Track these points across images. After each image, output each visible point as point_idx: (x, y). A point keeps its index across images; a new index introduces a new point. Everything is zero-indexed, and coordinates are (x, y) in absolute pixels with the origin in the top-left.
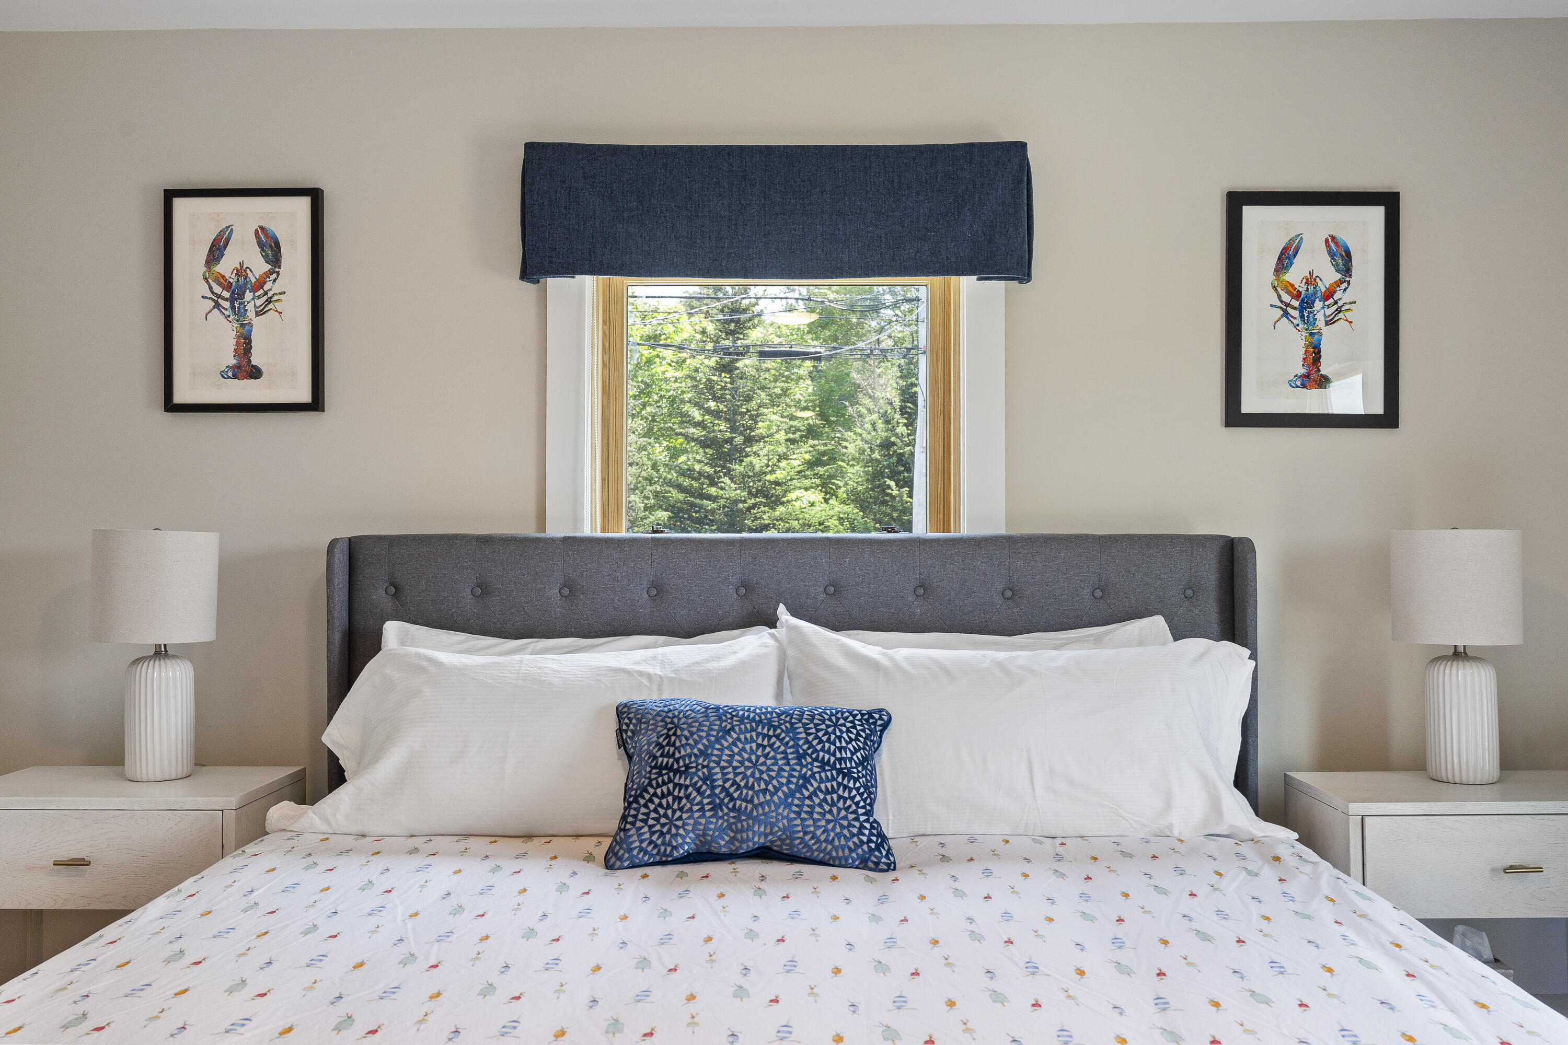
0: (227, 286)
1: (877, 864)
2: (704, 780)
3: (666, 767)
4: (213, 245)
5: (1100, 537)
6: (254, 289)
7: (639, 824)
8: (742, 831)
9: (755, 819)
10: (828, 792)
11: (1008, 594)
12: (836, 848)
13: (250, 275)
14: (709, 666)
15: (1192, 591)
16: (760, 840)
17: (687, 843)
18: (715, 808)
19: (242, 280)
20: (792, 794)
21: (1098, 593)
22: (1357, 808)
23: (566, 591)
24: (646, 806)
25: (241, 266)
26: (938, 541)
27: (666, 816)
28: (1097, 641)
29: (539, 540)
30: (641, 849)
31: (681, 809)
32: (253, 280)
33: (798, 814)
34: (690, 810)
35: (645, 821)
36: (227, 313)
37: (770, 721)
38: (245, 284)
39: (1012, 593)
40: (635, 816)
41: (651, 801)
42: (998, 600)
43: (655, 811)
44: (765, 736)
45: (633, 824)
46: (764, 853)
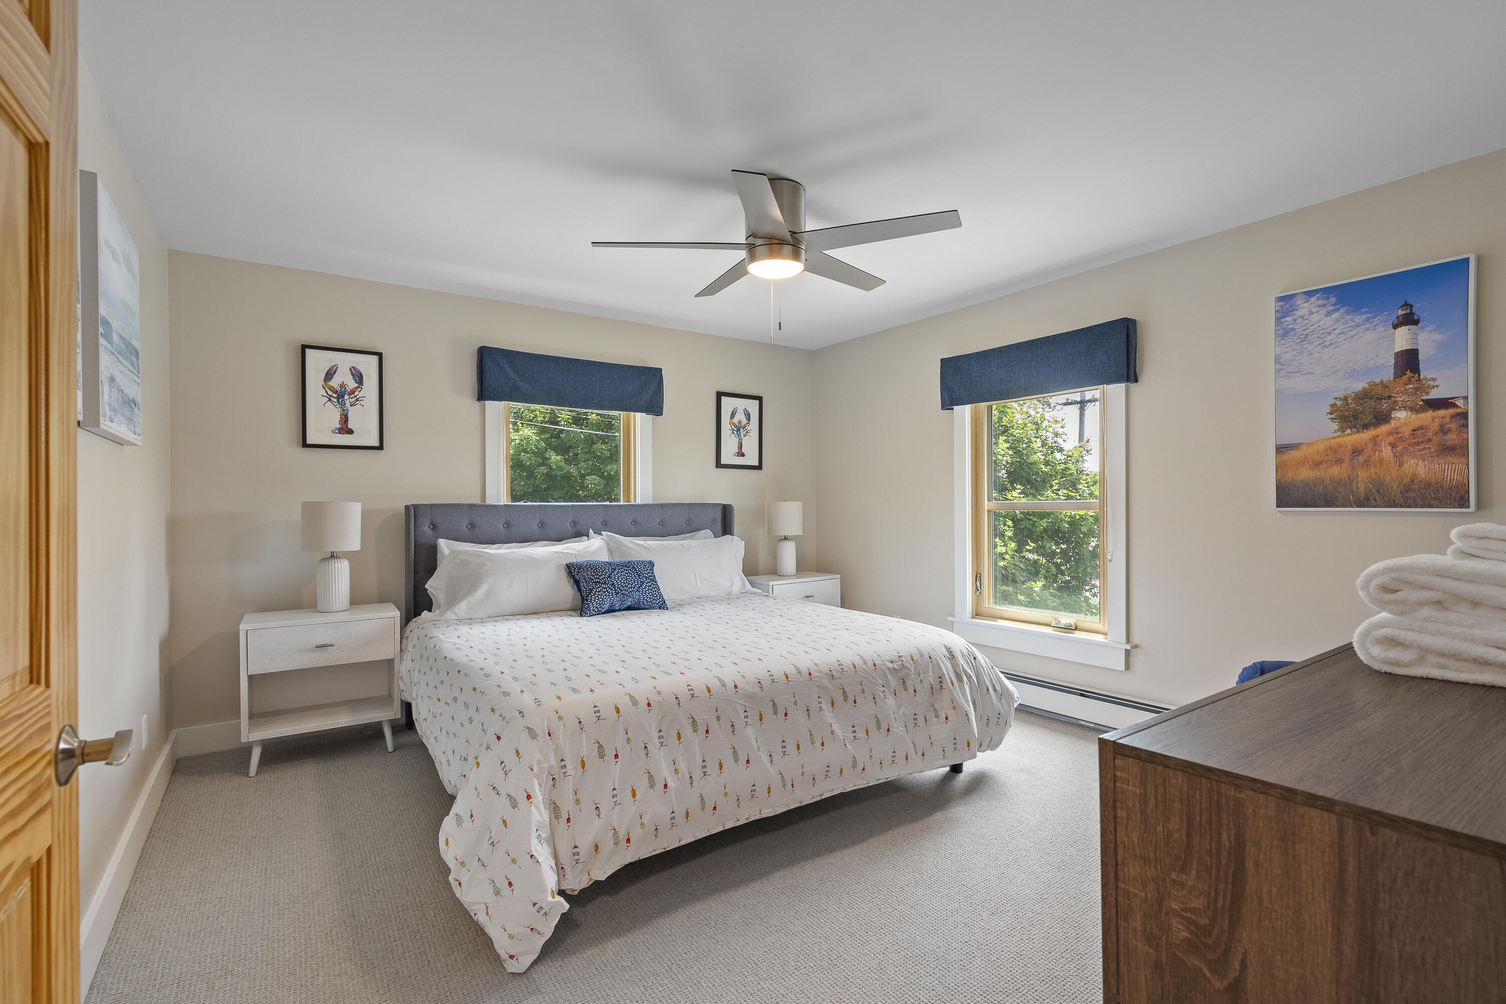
0: (336, 392)
1: (664, 608)
2: (612, 585)
3: (598, 582)
4: (327, 373)
5: (688, 504)
6: (350, 394)
7: (593, 601)
8: (625, 600)
9: (629, 597)
10: (649, 586)
11: (661, 523)
12: (653, 604)
13: (347, 388)
14: (589, 549)
15: (714, 522)
16: (629, 604)
17: (606, 606)
18: (617, 594)
19: (343, 389)
20: (639, 587)
21: (688, 523)
22: (771, 583)
23: (506, 526)
24: (594, 595)
25: (343, 384)
26: (627, 505)
27: (601, 598)
28: (692, 538)
29: (484, 506)
30: (593, 610)
31: (606, 595)
32: (349, 390)
33: (642, 594)
34: (609, 595)
35: (595, 600)
36: (335, 404)
37: (626, 566)
38: (345, 392)
39: (662, 523)
40: (591, 599)
41: (595, 593)
42: (658, 525)
43: (597, 597)
44: (626, 570)
45: (591, 601)
46: (629, 608)
